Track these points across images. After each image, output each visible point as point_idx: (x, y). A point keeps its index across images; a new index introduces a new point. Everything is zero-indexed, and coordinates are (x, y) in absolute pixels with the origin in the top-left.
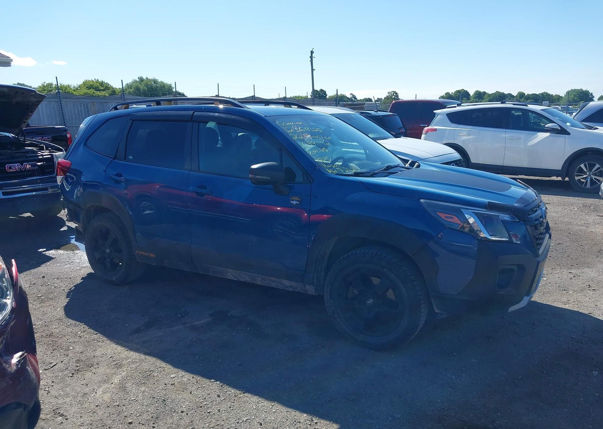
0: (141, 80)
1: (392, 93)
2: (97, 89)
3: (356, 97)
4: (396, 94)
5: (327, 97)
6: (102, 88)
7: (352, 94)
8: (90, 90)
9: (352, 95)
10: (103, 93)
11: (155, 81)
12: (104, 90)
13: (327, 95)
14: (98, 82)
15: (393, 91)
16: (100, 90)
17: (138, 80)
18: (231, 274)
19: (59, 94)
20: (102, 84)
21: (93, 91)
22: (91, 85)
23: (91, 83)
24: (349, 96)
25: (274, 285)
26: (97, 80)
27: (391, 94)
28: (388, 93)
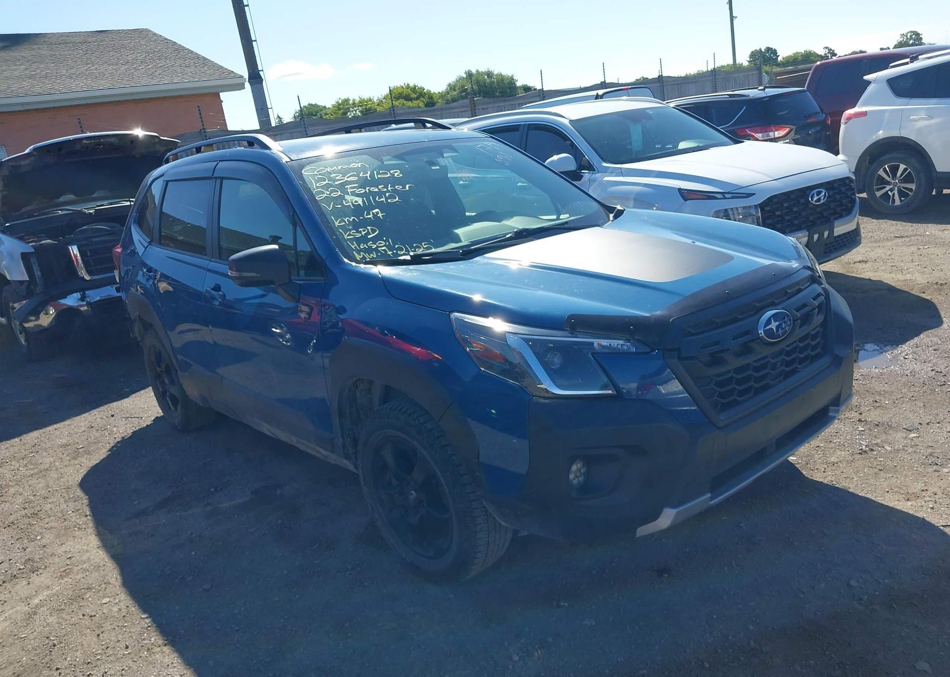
0: (470, 75)
1: (909, 34)
2: (408, 98)
3: (835, 52)
4: (917, 34)
5: (780, 59)
6: (415, 96)
7: (827, 48)
8: (399, 101)
9: (827, 50)
10: (415, 103)
11: (489, 74)
12: (417, 99)
13: (779, 56)
14: (409, 87)
15: (911, 32)
16: (411, 100)
17: (465, 76)
19: (304, 121)
20: (414, 89)
21: (402, 102)
22: (400, 94)
23: (400, 91)
24: (821, 52)
26: (408, 85)
27: (907, 36)
28: (901, 35)
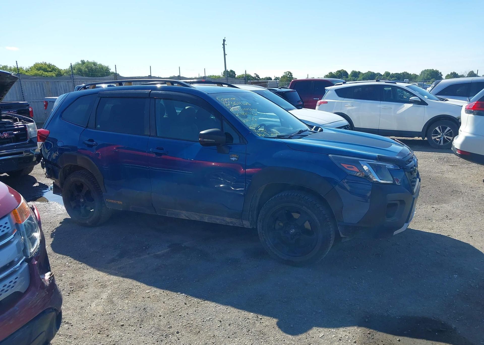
0: (83, 62)
1: (287, 73)
2: (45, 70)
3: (259, 76)
4: (291, 73)
5: (236, 76)
6: (50, 70)
7: (256, 74)
8: (40, 71)
9: (256, 75)
10: (49, 74)
11: (95, 64)
12: (51, 72)
13: (236, 75)
14: (46, 64)
16: (47, 71)
17: (80, 62)
18: (184, 215)
19: (19, 75)
20: (49, 66)
21: (42, 72)
22: (40, 67)
23: (41, 66)
24: (253, 75)
25: (218, 222)
26: (45, 63)
28: (284, 73)
